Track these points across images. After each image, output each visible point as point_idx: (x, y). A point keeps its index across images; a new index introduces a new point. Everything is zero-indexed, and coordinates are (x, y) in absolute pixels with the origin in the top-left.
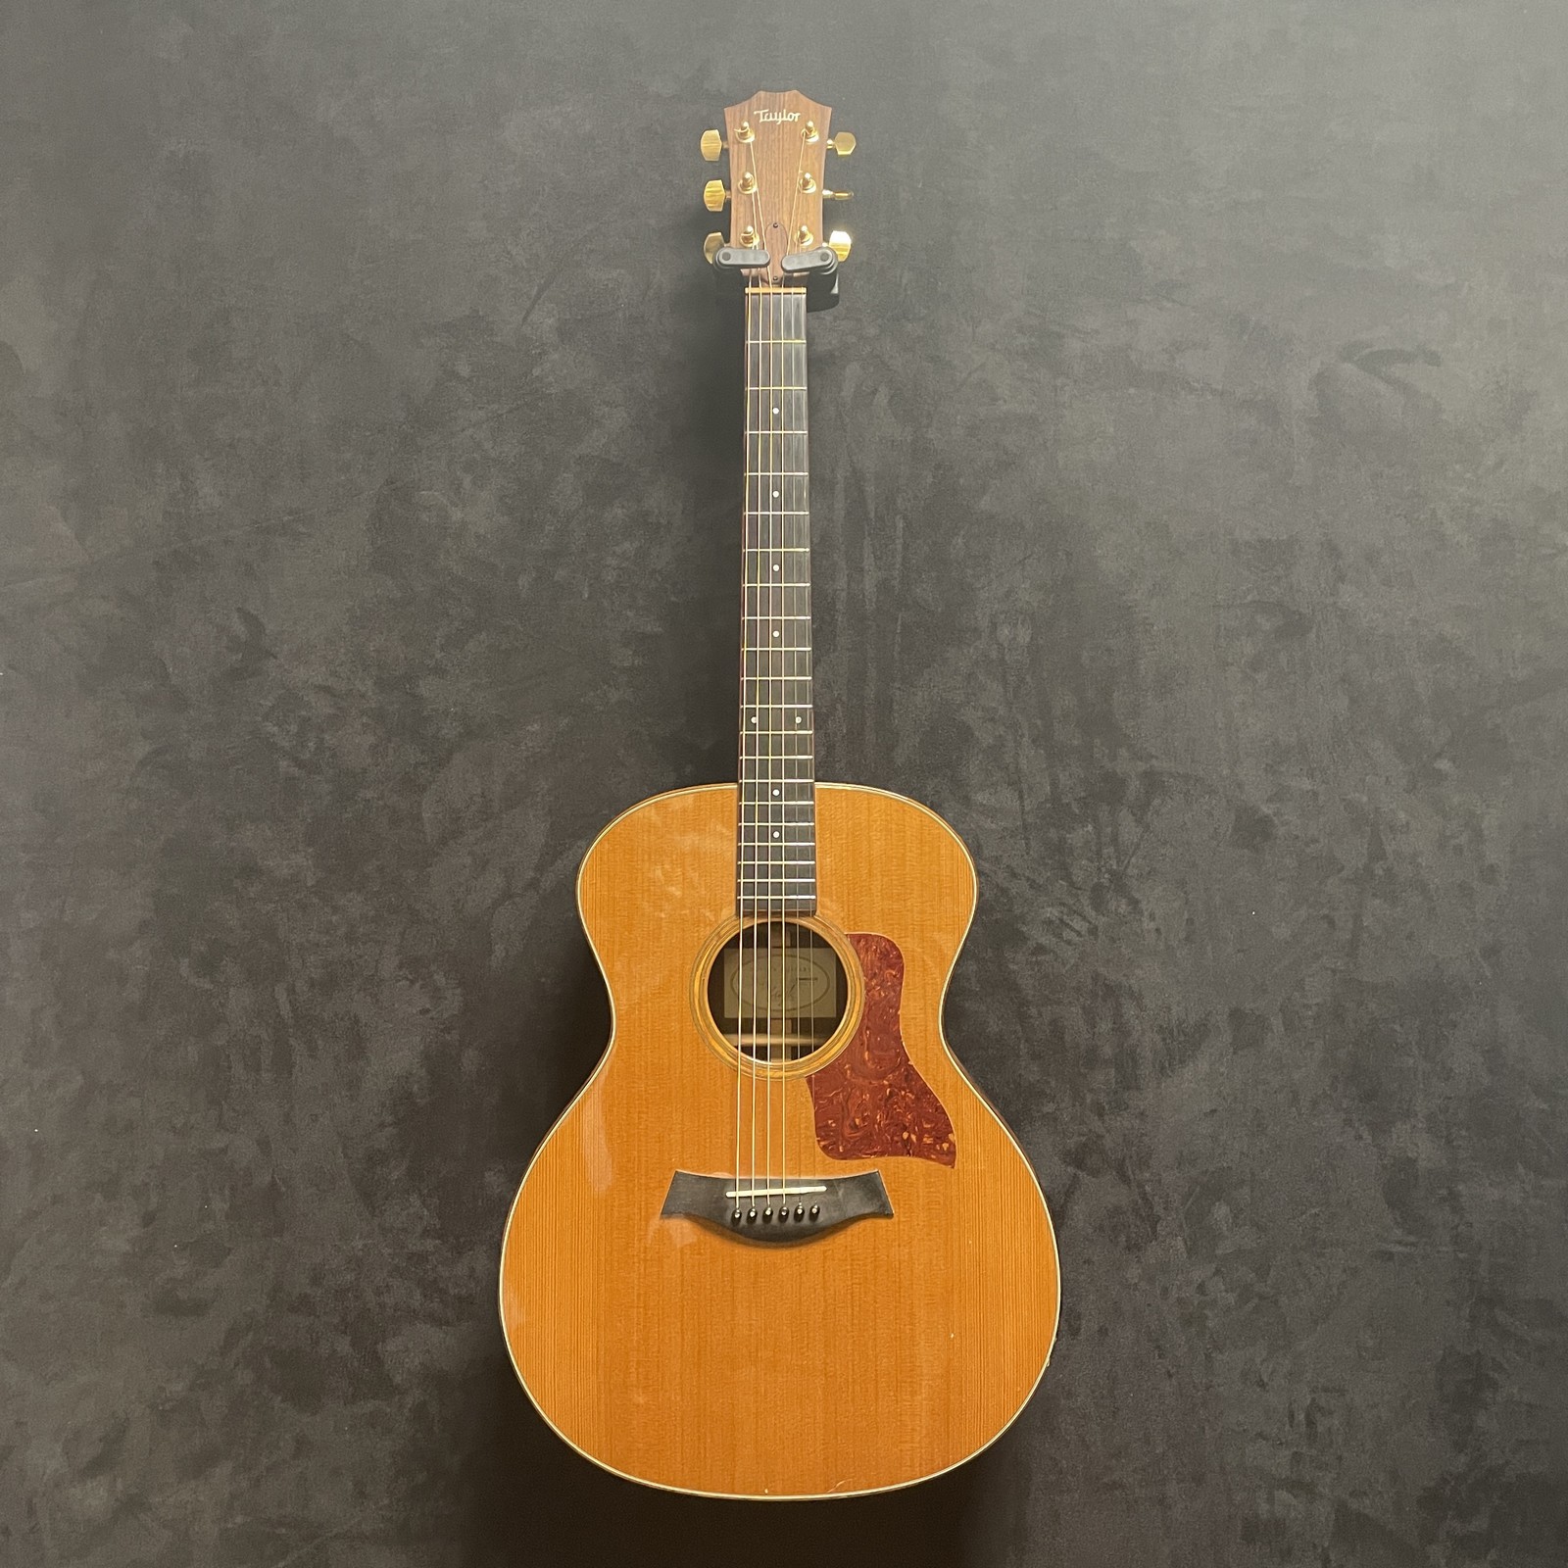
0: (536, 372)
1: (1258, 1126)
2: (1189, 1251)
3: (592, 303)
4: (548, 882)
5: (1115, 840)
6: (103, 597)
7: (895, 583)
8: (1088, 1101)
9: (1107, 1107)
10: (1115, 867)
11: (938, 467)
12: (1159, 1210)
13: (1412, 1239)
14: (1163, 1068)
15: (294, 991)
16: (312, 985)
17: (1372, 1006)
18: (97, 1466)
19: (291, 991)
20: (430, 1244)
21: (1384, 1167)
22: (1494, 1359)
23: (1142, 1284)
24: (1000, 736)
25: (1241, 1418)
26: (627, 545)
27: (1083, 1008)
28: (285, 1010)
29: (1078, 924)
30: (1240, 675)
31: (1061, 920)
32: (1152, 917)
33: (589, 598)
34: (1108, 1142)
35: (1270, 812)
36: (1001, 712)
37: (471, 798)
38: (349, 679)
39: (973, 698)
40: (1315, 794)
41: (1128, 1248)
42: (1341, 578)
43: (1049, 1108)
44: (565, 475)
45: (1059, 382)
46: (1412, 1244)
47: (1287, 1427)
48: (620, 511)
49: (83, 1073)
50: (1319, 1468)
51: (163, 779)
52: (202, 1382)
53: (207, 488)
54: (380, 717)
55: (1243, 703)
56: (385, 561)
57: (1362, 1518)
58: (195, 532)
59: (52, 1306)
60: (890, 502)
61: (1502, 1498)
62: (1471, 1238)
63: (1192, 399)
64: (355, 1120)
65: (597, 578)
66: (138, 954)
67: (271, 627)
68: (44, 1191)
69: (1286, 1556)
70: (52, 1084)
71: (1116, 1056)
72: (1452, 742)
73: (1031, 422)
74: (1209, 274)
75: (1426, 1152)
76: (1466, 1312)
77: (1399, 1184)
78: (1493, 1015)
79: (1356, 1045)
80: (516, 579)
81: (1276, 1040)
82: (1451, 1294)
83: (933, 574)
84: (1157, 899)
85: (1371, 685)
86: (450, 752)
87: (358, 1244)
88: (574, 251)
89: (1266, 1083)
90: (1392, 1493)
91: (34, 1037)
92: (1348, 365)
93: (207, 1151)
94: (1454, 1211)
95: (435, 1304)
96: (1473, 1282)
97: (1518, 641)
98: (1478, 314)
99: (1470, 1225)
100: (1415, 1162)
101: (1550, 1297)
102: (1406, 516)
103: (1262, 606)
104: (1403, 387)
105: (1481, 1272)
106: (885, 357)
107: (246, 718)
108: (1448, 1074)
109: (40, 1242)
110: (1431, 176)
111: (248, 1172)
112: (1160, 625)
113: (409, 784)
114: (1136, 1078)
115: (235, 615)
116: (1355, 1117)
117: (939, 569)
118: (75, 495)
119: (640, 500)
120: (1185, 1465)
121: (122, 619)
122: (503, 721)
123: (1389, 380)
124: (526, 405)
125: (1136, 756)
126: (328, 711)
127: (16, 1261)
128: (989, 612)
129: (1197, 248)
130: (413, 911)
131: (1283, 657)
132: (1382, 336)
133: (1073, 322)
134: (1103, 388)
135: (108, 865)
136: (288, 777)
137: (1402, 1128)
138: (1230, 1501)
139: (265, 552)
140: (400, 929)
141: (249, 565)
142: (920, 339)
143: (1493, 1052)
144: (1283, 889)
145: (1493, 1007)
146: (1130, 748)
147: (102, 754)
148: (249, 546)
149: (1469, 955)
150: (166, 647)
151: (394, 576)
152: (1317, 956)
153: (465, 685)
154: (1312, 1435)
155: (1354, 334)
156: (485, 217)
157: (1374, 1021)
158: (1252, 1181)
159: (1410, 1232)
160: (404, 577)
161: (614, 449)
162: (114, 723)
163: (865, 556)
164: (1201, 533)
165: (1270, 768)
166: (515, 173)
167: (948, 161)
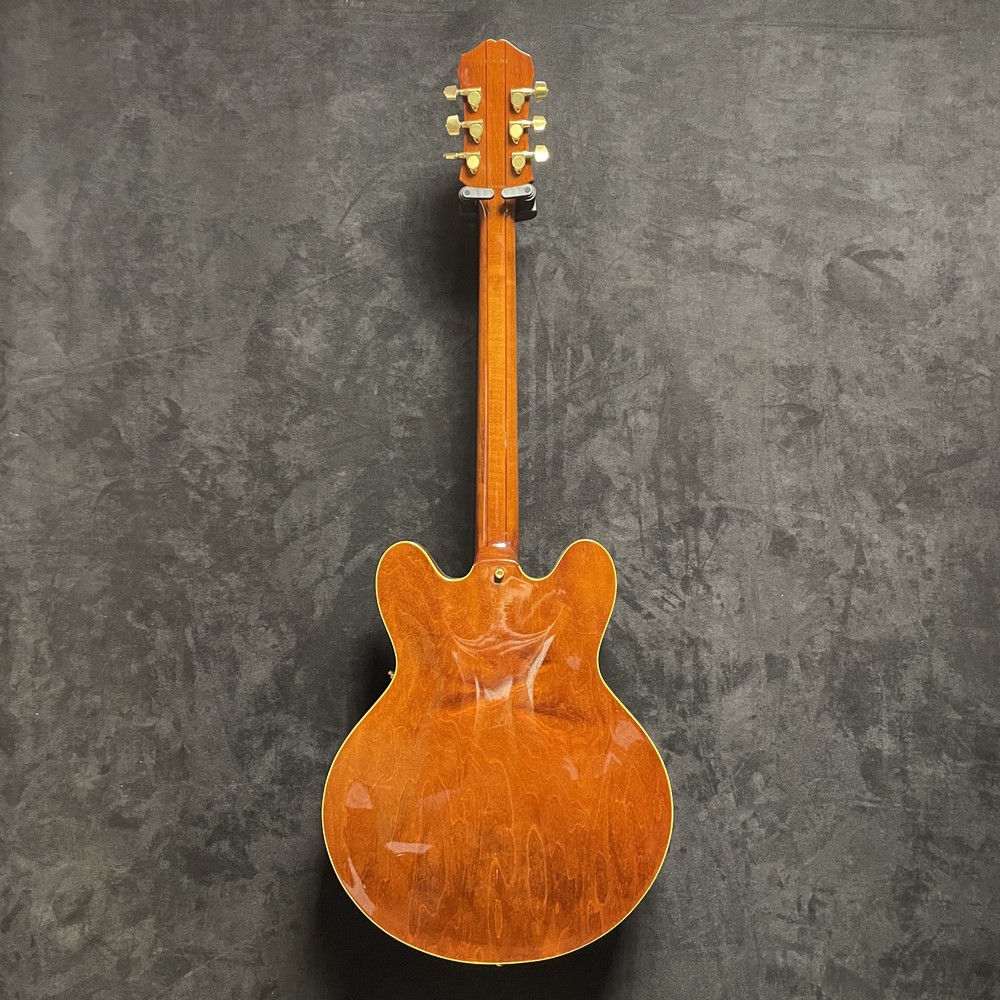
0: (347, 255)
1: (782, 726)
2: (737, 801)
3: (382, 214)
4: (349, 569)
5: (697, 549)
6: (79, 389)
7: (566, 388)
8: (677, 709)
9: (689, 713)
10: (696, 566)
11: (593, 318)
12: (719, 776)
13: (878, 799)
14: (723, 689)
16: (207, 629)
17: (856, 654)
18: (73, 918)
19: (195, 632)
20: (276, 788)
21: (862, 755)
22: (927, 874)
23: (708, 821)
24: (628, 484)
25: (768, 905)
26: (401, 362)
27: (675, 651)
28: (191, 643)
29: (673, 600)
30: (777, 449)
31: (663, 598)
33: (378, 394)
34: (689, 734)
35: (794, 534)
36: (629, 469)
37: (303, 517)
38: (232, 442)
40: (823, 523)
41: (700, 800)
42: (841, 390)
43: (653, 713)
44: (364, 318)
45: (668, 268)
46: (878, 802)
47: (796, 912)
48: (397, 342)
49: (65, 680)
50: (817, 938)
51: (117, 501)
52: (138, 868)
53: (147, 325)
54: (250, 466)
55: (778, 466)
56: (254, 371)
57: (843, 970)
58: (138, 350)
59: (46, 821)
60: (563, 339)
61: (931, 960)
62: (914, 799)
63: (751, 279)
64: (233, 711)
65: (383, 382)
66: (100, 608)
67: (185, 410)
68: (42, 751)
69: (794, 991)
70: (47, 686)
71: (695, 681)
72: (907, 492)
73: (651, 292)
74: (762, 202)
75: (887, 745)
76: (910, 845)
77: (871, 765)
78: (929, 661)
79: (845, 678)
80: (332, 382)
81: (795, 674)
82: (901, 833)
83: (589, 384)
84: (722, 586)
85: (858, 456)
86: (291, 488)
87: (234, 786)
88: (372, 181)
89: (788, 700)
90: (863, 956)
91: (36, 658)
92: (846, 260)
93: (142, 728)
94: (904, 782)
95: (278, 825)
96: (914, 825)
97: (948, 431)
98: (928, 229)
99: (914, 791)
100: (881, 751)
101: (961, 835)
102: (881, 353)
103: (791, 406)
104: (881, 273)
105: (920, 819)
106: (562, 250)
107: (169, 465)
108: (901, 697)
109: (39, 782)
110: (900, 143)
111: (167, 741)
112: (728, 417)
113: (267, 508)
114: (707, 695)
115: (163, 402)
116: (844, 723)
117: (593, 381)
118: (64, 325)
119: (410, 335)
120: (732, 933)
121: (92, 403)
122: (323, 470)
123: (872, 269)
124: (341, 275)
125: (711, 498)
126: (221, 462)
127: (24, 793)
128: (623, 408)
129: (755, 186)
130: (268, 586)
131: (804, 438)
132: (868, 242)
133: (677, 231)
134: (695, 272)
135: (82, 553)
136: (195, 502)
137: (873, 730)
138: (759, 956)
139: (182, 364)
140: (260, 596)
141: (171, 371)
142: (584, 239)
143: (929, 683)
144: (801, 581)
145: (930, 656)
146: (708, 493)
147: (78, 485)
148: (172, 360)
149: (915, 624)
150: (120, 420)
151: (259, 380)
152: (822, 623)
153: (300, 447)
154: (812, 918)
155: (851, 240)
156: (318, 160)
157: (857, 664)
158: (778, 760)
159: (877, 795)
160: (265, 380)
161: (394, 303)
162: (87, 467)
163: (548, 371)
164: (754, 362)
165: (794, 507)
166: (336, 133)
167: (602, 130)
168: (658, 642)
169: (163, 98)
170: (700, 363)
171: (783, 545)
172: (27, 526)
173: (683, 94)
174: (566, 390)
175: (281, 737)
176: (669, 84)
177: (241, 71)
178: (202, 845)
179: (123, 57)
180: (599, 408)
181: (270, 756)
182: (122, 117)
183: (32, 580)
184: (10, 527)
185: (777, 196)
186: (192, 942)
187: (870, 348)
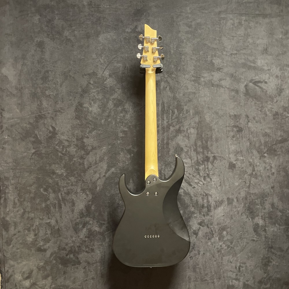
0: (105, 83)
1: (232, 218)
2: (219, 239)
3: (115, 70)
4: (107, 175)
5: (208, 168)
6: (25, 123)
9: (205, 215)
10: (208, 173)
11: (178, 101)
12: (214, 232)
13: (258, 237)
14: (215, 208)
15: (62, 194)
16: (65, 193)
17: (252, 197)
18: (27, 278)
19: (61, 194)
20: (87, 239)
21: (254, 225)
22: (271, 258)
23: (211, 245)
24: (188, 149)
25: (227, 268)
26: (121, 114)
27: (202, 197)
28: (60, 197)
29: (201, 183)
30: (230, 139)
31: (198, 182)
32: (214, 182)
33: (115, 124)
34: (205, 221)
35: (235, 163)
36: (188, 145)
37: (93, 160)
38: (71, 139)
40: (243, 160)
41: (209, 239)
42: (249, 121)
43: (195, 215)
44: (110, 102)
45: (199, 86)
46: (258, 238)
47: (235, 269)
48: (120, 108)
49: (23, 209)
50: (241, 276)
51: (37, 156)
52: (46, 263)
53: (45, 104)
54: (77, 145)
55: (231, 143)
56: (78, 117)
57: (248, 285)
58: (42, 111)
59: (19, 250)
60: (169, 107)
61: (272, 281)
62: (268, 237)
63: (223, 89)
64: (73, 217)
65: (116, 120)
66: (33, 188)
67: (57, 129)
68: (17, 230)
70: (18, 211)
71: (207, 206)
72: (267, 151)
73: (194, 93)
74: (227, 66)
75: (261, 222)
76: (267, 250)
77: (256, 228)
78: (273, 198)
79: (249, 203)
80: (101, 121)
81: (235, 203)
82: (265, 246)
83: (177, 120)
84: (215, 179)
85: (253, 140)
86: (89, 152)
87: (74, 239)
88: (112, 60)
89: (233, 210)
90: (253, 281)
91: (14, 203)
92: (251, 83)
93: (46, 223)
94: (265, 232)
95: (87, 250)
96: (268, 244)
97: (279, 133)
98: (274, 75)
99: (268, 235)
100: (259, 224)
101: (281, 247)
102: (260, 111)
103: (235, 126)
104: (260, 88)
105: (270, 243)
106: (169, 81)
107: (53, 146)
108: (265, 209)
109: (16, 239)
110: (266, 49)
111: (54, 226)
112: (216, 130)
113: (82, 158)
114: (211, 210)
115: (50, 127)
116: (249, 216)
117: (178, 120)
118: (20, 104)
119: (124, 106)
120: (217, 276)
121: (29, 127)
122: (99, 146)
123: (258, 86)
124: (103, 89)
125: (212, 153)
126: (68, 144)
127: (12, 243)
128: (186, 127)
129: (224, 62)
130: (83, 181)
131: (238, 136)
132: (257, 78)
133: (202, 75)
134: (207, 87)
135: (27, 172)
136: (60, 156)
137: (257, 218)
138: (225, 282)
139: (56, 115)
140: (81, 184)
141: (53, 118)
142: (175, 78)
143: (273, 205)
144: (237, 176)
145: (273, 197)
146: (211, 152)
147: (25, 152)
148: (53, 114)
149: (269, 188)
150: (37, 132)
151: (79, 120)
152: (243, 188)
153: (92, 140)
154: (239, 271)
155: (252, 78)
156: (96, 54)
157: (253, 200)
158: (230, 227)
159: (258, 236)
160: (81, 120)
161: (119, 97)
162: (28, 146)
163: (165, 117)
164: (224, 113)
165: (235, 155)
166: (101, 46)
167: (180, 45)
168: (196, 195)
169: (48, 35)
170: (208, 114)
171: (232, 166)
172: (11, 164)
173: (203, 34)
174: (170, 122)
175: (88, 224)
176: (200, 31)
177: (72, 27)
178: (65, 256)
179: (35, 22)
180: (180, 128)
181: (85, 230)
182: (36, 41)
183: (12, 180)
184: (5, 165)
185: (231, 65)
186: (62, 284)
187: (257, 109)
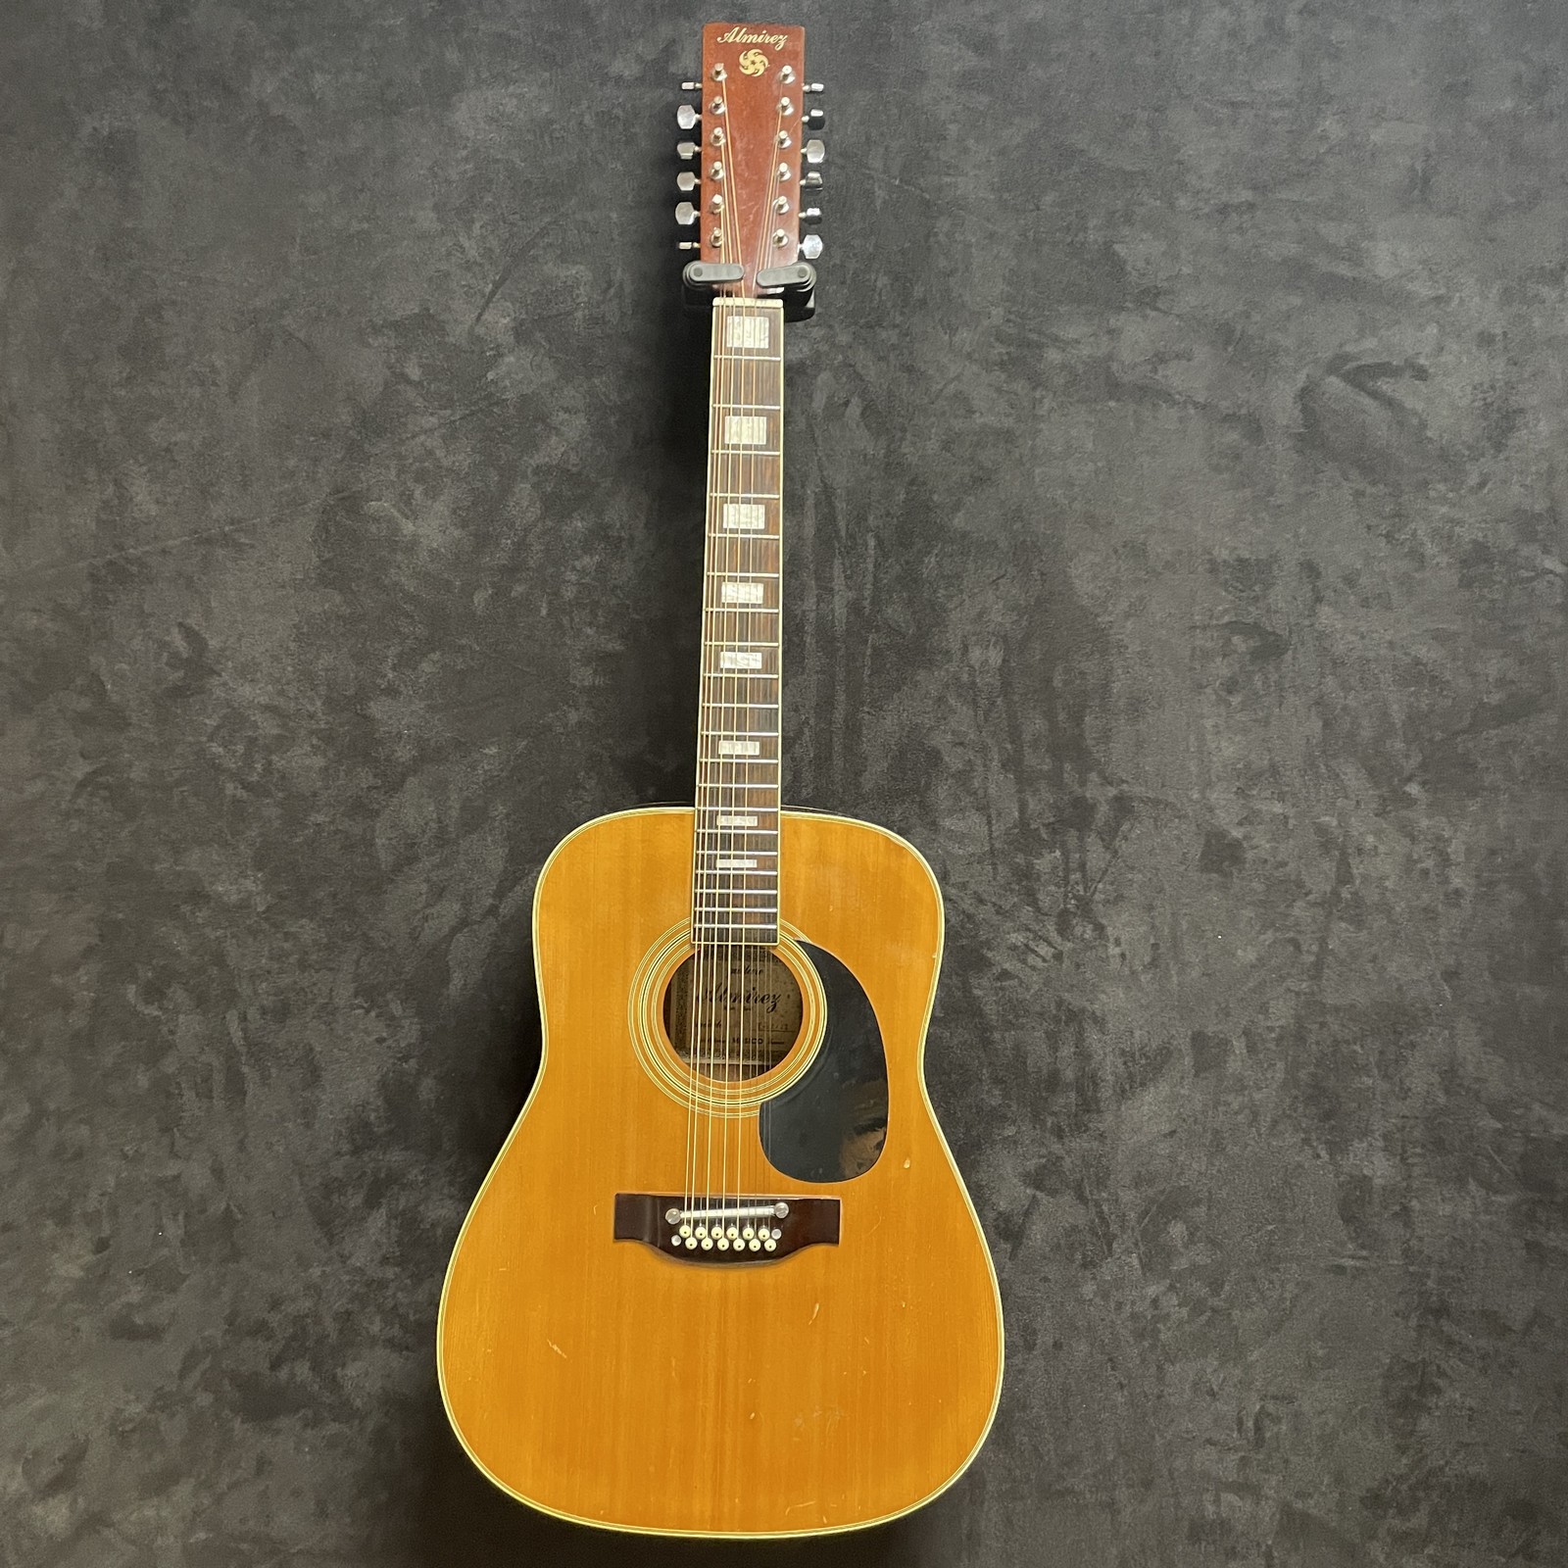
0: (490, 376)
1: (1218, 1146)
2: (1143, 1268)
3: (549, 302)
4: (505, 909)
5: (1082, 866)
6: (34, 610)
7: (866, 603)
8: (1049, 1124)
9: (1067, 1130)
10: (1082, 893)
11: (912, 483)
12: (1114, 1228)
13: (1364, 1253)
14: (1123, 1091)
16: (264, 1011)
17: (1335, 1027)
18: (58, 1485)
19: (244, 1018)
20: (390, 1272)
21: (1341, 1185)
22: (1438, 1367)
23: (1097, 1300)
24: (970, 760)
25: (1191, 1426)
26: (587, 559)
27: (1047, 1032)
28: (237, 1036)
29: (1044, 950)
30: (1214, 697)
31: (1026, 946)
32: (1118, 943)
33: (548, 615)
34: (1067, 1163)
35: (1240, 836)
36: (972, 736)
37: (426, 824)
38: (296, 698)
39: (943, 722)
40: (1286, 818)
41: (1084, 1266)
42: (1319, 600)
43: (1010, 1131)
44: (522, 485)
45: (1038, 394)
46: (1365, 1258)
47: (1236, 1434)
48: (579, 524)
49: (31, 1101)
50: (1267, 1471)
51: (105, 800)
52: (163, 1402)
53: (143, 496)
54: (328, 738)
55: (1216, 726)
56: (333, 575)
57: (1306, 1517)
58: (130, 541)
60: (861, 518)
61: (1441, 1497)
62: (1421, 1252)
63: (1174, 413)
64: (312, 1148)
65: (555, 594)
66: (84, 979)
67: (214, 643)
69: (1232, 1554)
71: (1077, 1080)
72: (1423, 766)
73: (1008, 436)
74: (1196, 281)
75: (1380, 1169)
76: (1413, 1322)
77: (1355, 1202)
78: (1452, 1036)
79: (1317, 1066)
80: (471, 596)
81: (1236, 1062)
82: (1401, 1305)
84: (1123, 924)
85: (1345, 708)
86: (404, 777)
87: (316, 1272)
88: (532, 245)
89: (1225, 1103)
90: (1335, 1495)
92: (1333, 379)
93: (160, 1178)
94: (1407, 1225)
97: (1493, 666)
98: (1469, 327)
99: (1421, 1239)
100: (1371, 1179)
101: (1496, 1308)
102: (1387, 536)
104: (1389, 403)
105: (1429, 1283)
106: (858, 367)
107: (191, 739)
108: (1405, 1093)
110: (1426, 181)
111: (203, 1199)
112: (1134, 647)
113: (360, 809)
114: (1097, 1101)
115: (175, 630)
116: (1314, 1136)
117: (912, 590)
119: (600, 512)
120: (1134, 1472)
121: (56, 633)
122: (459, 744)
123: (1375, 395)
124: (481, 410)
125: (1107, 781)
126: (275, 731)
128: (961, 634)
129: (1183, 253)
130: (367, 939)
131: (1258, 681)
132: (1367, 348)
133: (1054, 330)
134: (1082, 401)
135: (49, 888)
136: (236, 801)
137: (1360, 1146)
138: (1178, 1506)
139: (206, 564)
140: (355, 957)
141: (189, 577)
142: (894, 347)
143: (1450, 1074)
144: (1248, 913)
145: (1452, 1028)
146: (1101, 773)
147: (39, 776)
148: (188, 557)
149: (1430, 978)
150: (103, 662)
151: (342, 592)
152: (1282, 979)
153: (419, 706)
154: (1259, 1442)
155: (1341, 346)
156: (436, 207)
157: (1336, 1043)
158: (1210, 1200)
159: (1363, 1247)
160: (353, 592)
161: (573, 458)
162: (51, 743)
163: (836, 574)
164: (1180, 552)
165: (1240, 792)
166: (466, 160)
167: (927, 157)
168: (1017, 1016)
169: (158, 95)
170: (1089, 557)
171: (1222, 855)
173: (1062, 92)
175: (396, 1188)
176: (1040, 72)
177: (294, 46)
178: (264, 1367)
179: (86, 22)
180: (923, 634)
181: (378, 1220)
182: (86, 130)
185: (1221, 270)
187: (1369, 527)
